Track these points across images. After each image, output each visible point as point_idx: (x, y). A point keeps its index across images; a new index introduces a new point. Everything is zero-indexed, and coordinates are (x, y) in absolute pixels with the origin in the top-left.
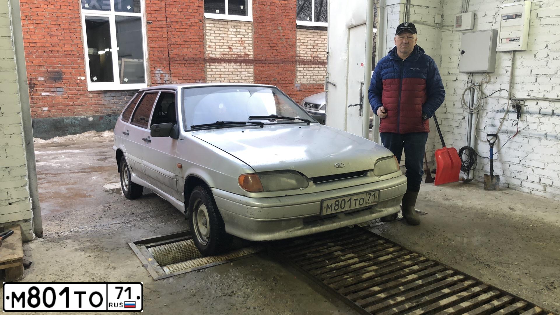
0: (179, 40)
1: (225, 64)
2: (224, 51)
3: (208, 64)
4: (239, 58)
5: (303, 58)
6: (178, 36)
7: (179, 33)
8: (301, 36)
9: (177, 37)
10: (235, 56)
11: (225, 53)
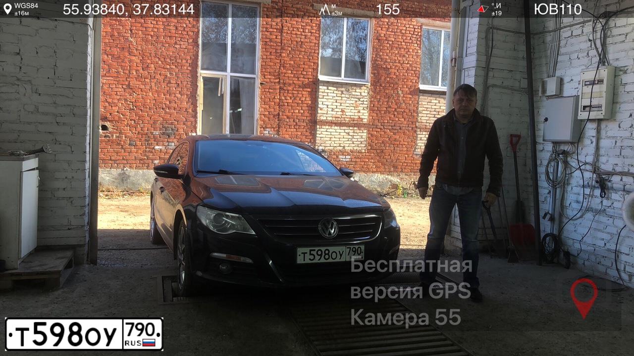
1: (336, 128)
2: (336, 114)
3: (318, 127)
4: (352, 122)
5: (425, 124)
7: (290, 95)
8: (424, 100)
9: (288, 98)
10: (348, 120)
11: (337, 116)
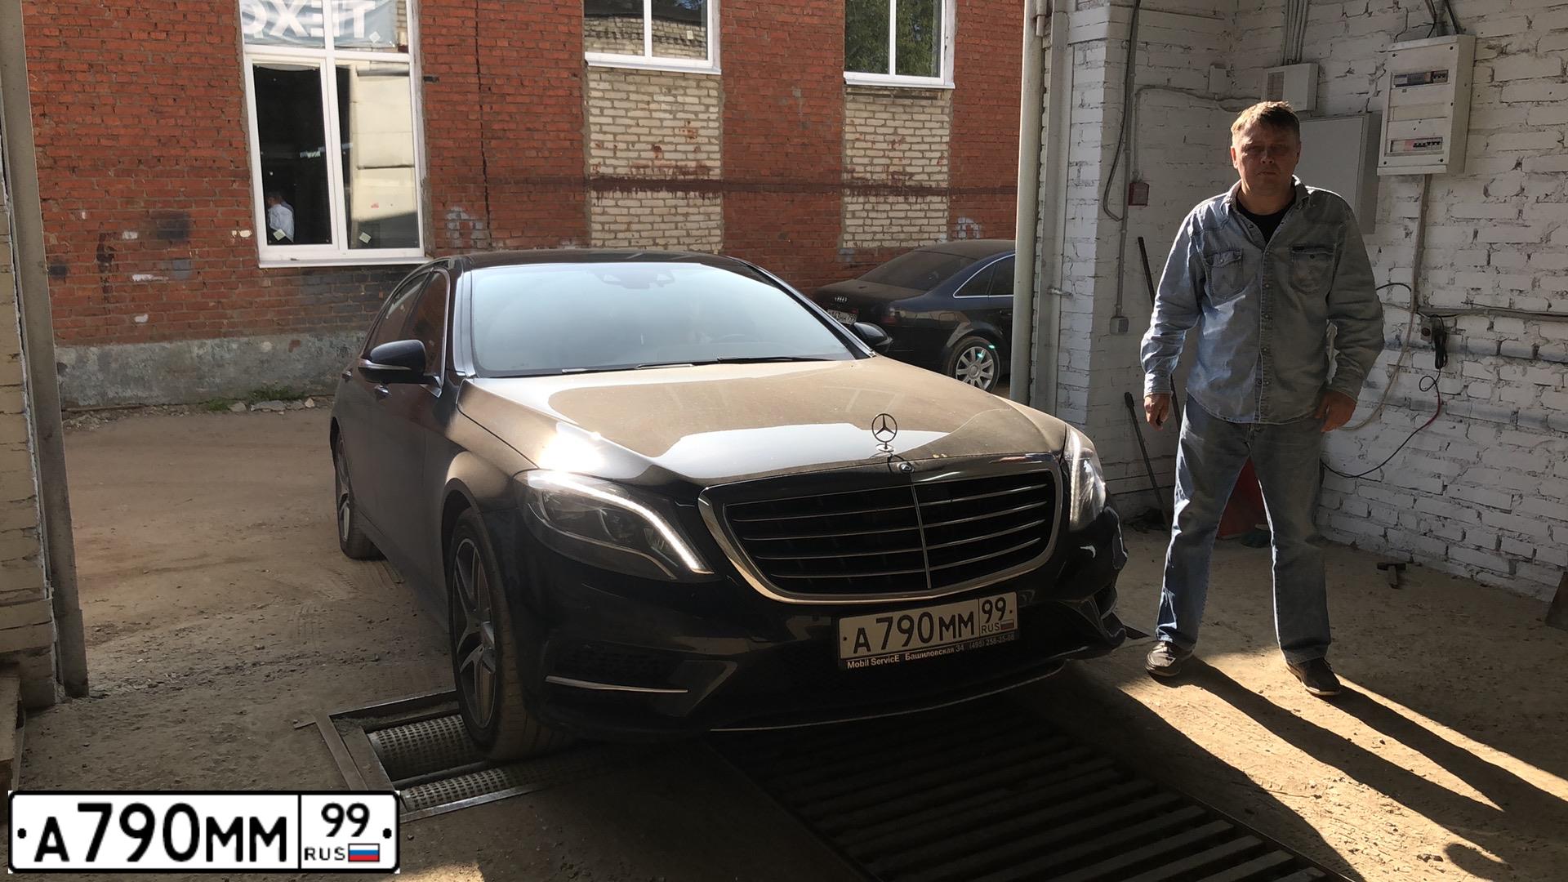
0: (513, 126)
1: (641, 195)
2: (639, 158)
3: (594, 194)
4: (682, 177)
5: (860, 175)
6: (511, 117)
7: (513, 108)
8: (857, 114)
9: (507, 119)
10: (671, 171)
11: (644, 162)
